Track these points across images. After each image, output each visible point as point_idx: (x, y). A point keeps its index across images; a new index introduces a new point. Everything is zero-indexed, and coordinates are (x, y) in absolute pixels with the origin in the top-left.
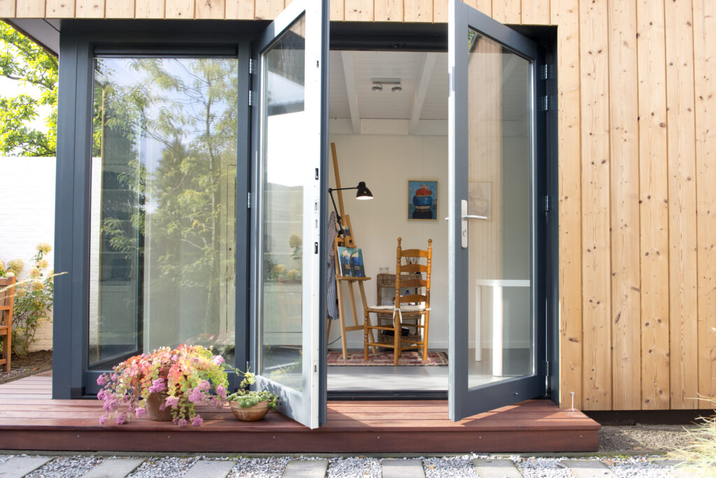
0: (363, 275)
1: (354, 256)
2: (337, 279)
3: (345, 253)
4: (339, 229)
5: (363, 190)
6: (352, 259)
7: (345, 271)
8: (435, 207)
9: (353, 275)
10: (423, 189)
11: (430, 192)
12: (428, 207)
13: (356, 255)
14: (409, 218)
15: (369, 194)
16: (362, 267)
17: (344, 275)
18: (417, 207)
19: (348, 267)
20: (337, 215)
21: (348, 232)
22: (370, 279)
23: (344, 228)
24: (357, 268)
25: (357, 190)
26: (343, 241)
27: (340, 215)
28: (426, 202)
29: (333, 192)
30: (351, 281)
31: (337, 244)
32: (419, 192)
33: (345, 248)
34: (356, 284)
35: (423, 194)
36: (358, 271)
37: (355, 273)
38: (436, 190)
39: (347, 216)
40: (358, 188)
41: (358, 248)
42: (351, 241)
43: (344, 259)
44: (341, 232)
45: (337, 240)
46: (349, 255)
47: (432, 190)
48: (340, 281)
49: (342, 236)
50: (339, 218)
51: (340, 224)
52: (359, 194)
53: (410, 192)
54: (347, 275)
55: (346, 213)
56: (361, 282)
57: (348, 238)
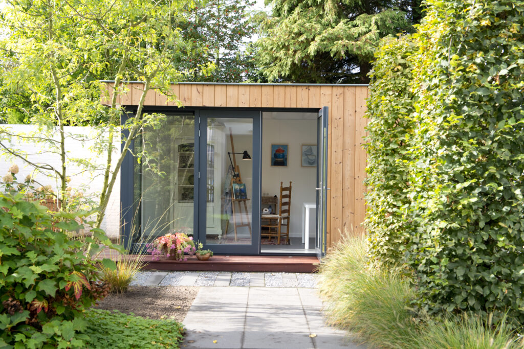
0: (246, 198)
3: (236, 187)
4: (233, 174)
5: (246, 155)
6: (240, 190)
7: (237, 196)
8: (286, 159)
9: (241, 199)
10: (280, 149)
11: (283, 151)
12: (282, 159)
13: (242, 187)
14: (272, 165)
16: (246, 193)
17: (236, 199)
18: (276, 159)
19: (238, 194)
20: (233, 166)
21: (238, 175)
22: (249, 199)
23: (236, 173)
24: (243, 194)
25: (243, 155)
26: (235, 180)
28: (281, 157)
29: (230, 154)
30: (240, 201)
31: (232, 182)
32: (277, 151)
33: (237, 184)
34: (242, 203)
35: (279, 152)
36: (243, 196)
38: (287, 150)
39: (238, 166)
40: (243, 153)
41: (244, 183)
42: (240, 180)
43: (236, 190)
45: (233, 180)
46: (239, 188)
47: (285, 150)
48: (234, 202)
49: (235, 177)
50: (233, 168)
51: (234, 171)
52: (244, 157)
53: (272, 151)
54: (238, 199)
56: (245, 201)
57: (238, 179)
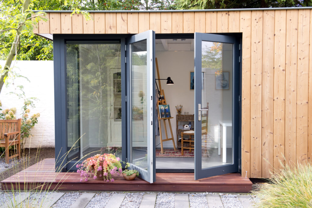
0: (170, 117)
1: (166, 108)
2: (159, 119)
3: (162, 107)
4: (159, 97)
5: (169, 81)
6: (165, 110)
7: (162, 116)
9: (166, 117)
13: (167, 108)
15: (172, 83)
16: (169, 113)
17: (161, 118)
19: (163, 113)
21: (163, 98)
22: (173, 118)
23: (161, 96)
24: (167, 113)
25: (167, 80)
26: (161, 102)
27: (159, 90)
30: (165, 120)
31: (158, 104)
33: (162, 105)
34: (167, 121)
36: (168, 115)
39: (163, 90)
40: (167, 79)
41: (168, 104)
42: (164, 102)
43: (161, 110)
45: (159, 102)
46: (164, 108)
48: (160, 120)
49: (161, 100)
50: (159, 92)
51: (159, 95)
52: (168, 83)
53: (191, 77)
54: (163, 117)
56: (169, 120)
57: (163, 101)
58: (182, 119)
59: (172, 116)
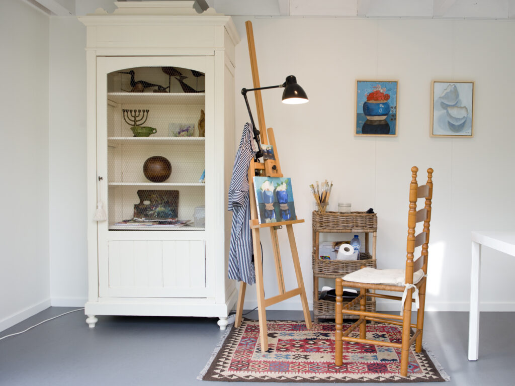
0: (294, 218)
1: (279, 189)
2: (253, 227)
3: (264, 185)
4: (257, 150)
5: (292, 88)
6: (277, 194)
7: (265, 214)
8: (394, 117)
9: (278, 220)
10: (378, 92)
11: (387, 97)
12: (384, 118)
13: (283, 188)
14: (357, 133)
15: (302, 94)
16: (292, 205)
17: (263, 221)
18: (369, 118)
19: (270, 206)
20: (254, 128)
21: (271, 154)
22: (303, 221)
23: (264, 147)
24: (284, 207)
25: (283, 89)
26: (262, 167)
27: (258, 128)
28: (381, 111)
29: (248, 94)
30: (275, 228)
31: (253, 172)
32: (371, 96)
33: (266, 178)
34: (283, 232)
35: (377, 100)
36: (285, 211)
37: (281, 215)
38: (396, 93)
39: (270, 130)
40: (284, 85)
41: (285, 177)
42: (274, 168)
43: (264, 196)
44: (259, 154)
45: (254, 166)
46: (272, 189)
47: (390, 94)
48: (257, 230)
49: (261, 159)
50: (256, 133)
51: (258, 141)
52: (287, 95)
53: (359, 96)
54: (268, 220)
55: (267, 126)
56: (289, 227)
57: (270, 163)
58: (331, 224)
59: (299, 214)
